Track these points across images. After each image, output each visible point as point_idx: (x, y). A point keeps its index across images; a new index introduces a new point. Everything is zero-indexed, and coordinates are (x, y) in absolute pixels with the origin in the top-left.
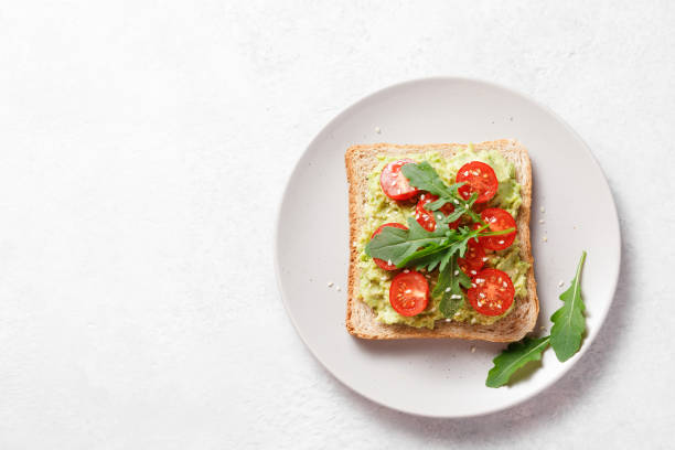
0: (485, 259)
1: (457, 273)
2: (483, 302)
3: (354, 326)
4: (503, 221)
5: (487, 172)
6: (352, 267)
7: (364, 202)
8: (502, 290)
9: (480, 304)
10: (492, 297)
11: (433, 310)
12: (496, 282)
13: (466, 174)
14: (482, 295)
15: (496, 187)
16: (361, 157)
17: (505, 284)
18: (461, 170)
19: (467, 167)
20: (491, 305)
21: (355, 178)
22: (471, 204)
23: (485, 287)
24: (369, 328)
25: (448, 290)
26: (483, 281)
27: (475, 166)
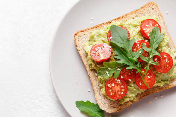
0: (130, 80)
1: (119, 69)
2: (110, 86)
3: (78, 35)
4: (150, 81)
5: (169, 65)
6: (103, 24)
7: (134, 18)
8: (119, 93)
9: (109, 85)
10: (114, 90)
11: (98, 66)
12: (122, 88)
13: (165, 56)
14: (113, 85)
15: (164, 72)
16: (153, 9)
17: (122, 93)
18: (166, 53)
19: (168, 55)
20: (110, 90)
21: (142, 10)
22: (152, 64)
23: (117, 85)
24: (79, 42)
25: (110, 69)
26: (120, 83)
27: (170, 59)
